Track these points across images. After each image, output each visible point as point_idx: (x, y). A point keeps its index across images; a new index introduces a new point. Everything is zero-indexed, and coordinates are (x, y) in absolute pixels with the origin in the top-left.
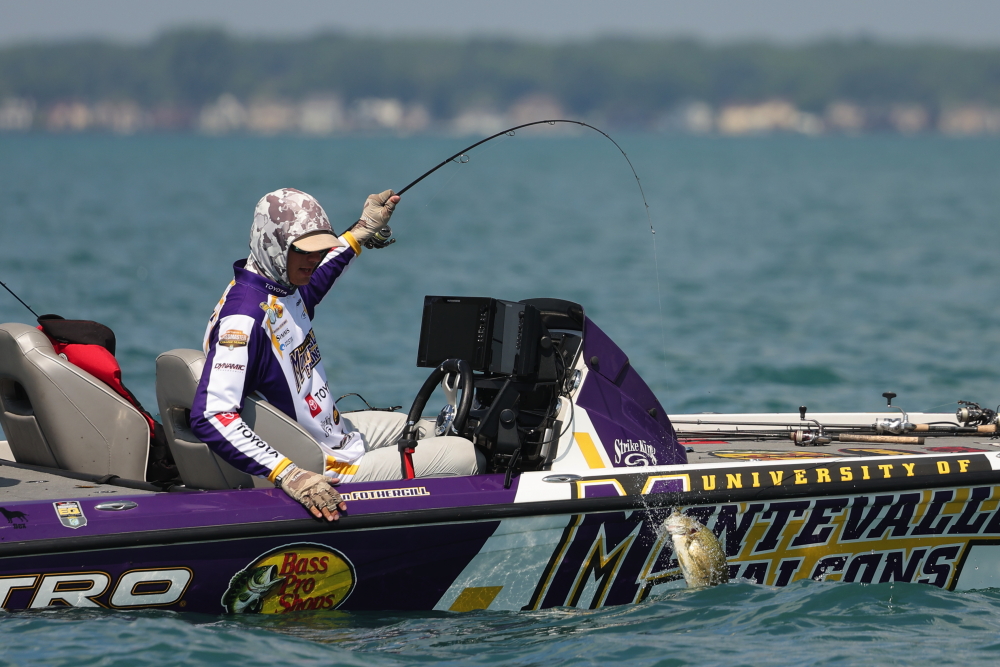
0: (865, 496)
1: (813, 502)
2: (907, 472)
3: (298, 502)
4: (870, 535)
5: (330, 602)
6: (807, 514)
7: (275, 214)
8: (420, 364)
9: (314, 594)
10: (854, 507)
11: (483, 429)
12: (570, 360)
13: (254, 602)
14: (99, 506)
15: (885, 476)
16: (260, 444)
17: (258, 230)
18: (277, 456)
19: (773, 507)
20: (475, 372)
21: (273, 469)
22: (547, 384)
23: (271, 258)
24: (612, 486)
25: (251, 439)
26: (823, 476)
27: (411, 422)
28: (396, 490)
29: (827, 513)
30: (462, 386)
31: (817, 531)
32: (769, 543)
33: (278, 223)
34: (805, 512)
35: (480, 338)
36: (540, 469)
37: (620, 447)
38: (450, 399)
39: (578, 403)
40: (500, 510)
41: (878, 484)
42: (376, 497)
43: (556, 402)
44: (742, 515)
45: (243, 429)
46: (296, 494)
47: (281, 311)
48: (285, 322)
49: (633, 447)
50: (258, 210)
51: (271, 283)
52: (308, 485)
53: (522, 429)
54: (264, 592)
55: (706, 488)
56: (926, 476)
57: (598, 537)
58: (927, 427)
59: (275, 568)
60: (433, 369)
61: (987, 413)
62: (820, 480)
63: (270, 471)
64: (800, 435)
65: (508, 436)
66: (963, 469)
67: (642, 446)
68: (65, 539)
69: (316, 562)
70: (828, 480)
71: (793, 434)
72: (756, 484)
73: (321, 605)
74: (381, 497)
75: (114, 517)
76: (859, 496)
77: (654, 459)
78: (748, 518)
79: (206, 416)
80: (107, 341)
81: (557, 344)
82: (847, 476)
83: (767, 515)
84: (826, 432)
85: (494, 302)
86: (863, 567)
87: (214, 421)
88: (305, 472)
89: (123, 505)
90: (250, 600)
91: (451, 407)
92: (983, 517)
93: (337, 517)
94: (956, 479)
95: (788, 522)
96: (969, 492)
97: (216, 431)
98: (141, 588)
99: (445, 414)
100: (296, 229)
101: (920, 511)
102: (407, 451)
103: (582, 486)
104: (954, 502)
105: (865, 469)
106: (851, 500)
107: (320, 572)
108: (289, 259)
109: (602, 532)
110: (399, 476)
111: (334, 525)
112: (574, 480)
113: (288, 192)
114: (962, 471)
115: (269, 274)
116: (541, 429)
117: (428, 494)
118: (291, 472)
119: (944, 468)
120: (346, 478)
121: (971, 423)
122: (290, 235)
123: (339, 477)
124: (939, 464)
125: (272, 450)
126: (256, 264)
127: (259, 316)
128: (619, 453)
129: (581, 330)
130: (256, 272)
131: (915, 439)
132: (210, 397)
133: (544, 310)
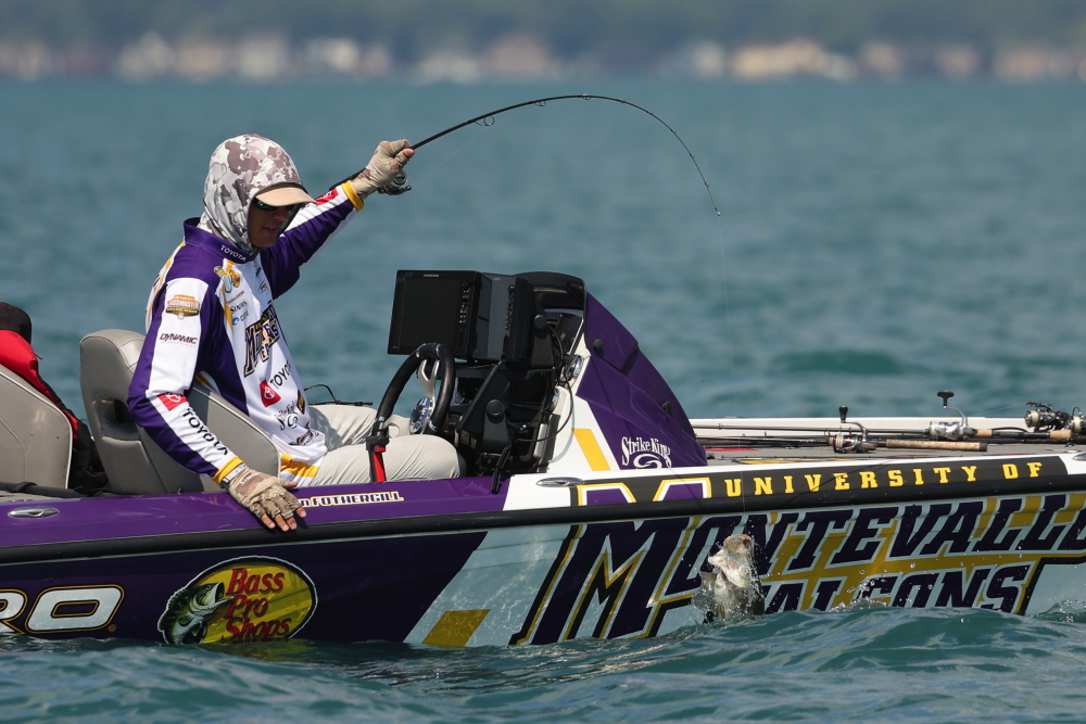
0: (917, 504)
1: (856, 511)
2: (967, 476)
3: (248, 509)
4: (924, 552)
5: (287, 628)
6: (849, 526)
7: (235, 163)
8: (391, 351)
9: (267, 618)
10: (905, 517)
11: (466, 426)
12: (569, 343)
13: (197, 626)
14: (13, 513)
15: (942, 481)
16: (208, 437)
17: (215, 182)
18: (226, 453)
19: (809, 518)
20: (457, 360)
21: (220, 469)
22: (542, 371)
23: (229, 214)
24: (618, 491)
25: (198, 429)
26: (868, 480)
27: (381, 418)
28: (364, 495)
29: (873, 524)
30: (440, 376)
31: (861, 546)
32: (804, 560)
33: (238, 173)
34: (847, 523)
35: (463, 319)
36: (534, 472)
37: (628, 447)
38: (426, 390)
39: (578, 394)
40: (487, 518)
41: (932, 490)
42: (340, 503)
43: (552, 393)
44: (773, 527)
45: (189, 416)
46: (244, 500)
47: (238, 280)
48: (242, 293)
49: (644, 446)
50: (214, 159)
51: (228, 245)
52: (259, 490)
53: (514, 425)
54: (208, 615)
55: (730, 493)
56: (990, 481)
57: (602, 551)
58: (990, 433)
59: (221, 587)
60: (407, 356)
61: (1061, 417)
62: (865, 485)
63: (217, 470)
64: (840, 441)
65: (495, 432)
66: (1034, 474)
67: (653, 445)
69: (269, 579)
70: (874, 485)
71: (831, 439)
72: (789, 489)
73: (276, 630)
74: (347, 503)
75: (31, 526)
76: (910, 504)
77: (668, 461)
78: (779, 530)
79: (148, 396)
80: (21, 326)
81: (553, 326)
82: (896, 481)
83: (802, 527)
84: (869, 438)
85: (479, 275)
86: (916, 589)
87: (157, 403)
88: (257, 474)
89: (42, 512)
90: (193, 623)
91: (429, 399)
92: (1057, 531)
93: (294, 526)
94: (1025, 485)
95: (826, 535)
96: (1041, 500)
97: (158, 415)
98: (62, 610)
99: (421, 408)
100: (261, 179)
101: (983, 523)
102: (377, 449)
103: (583, 491)
104: (1023, 512)
105: (918, 472)
106: (902, 508)
107: (274, 591)
108: (250, 216)
109: (607, 545)
110: (366, 479)
111: (291, 535)
112: (573, 484)
113: (251, 138)
114: (1032, 475)
115: (226, 233)
116: (534, 424)
117: (402, 499)
118: (241, 473)
119: (1011, 473)
120: (303, 481)
121: (1042, 429)
122: (253, 186)
123: (296, 480)
124: (1006, 467)
125: (221, 445)
126: (211, 223)
127: (213, 281)
128: (627, 453)
129: (582, 309)
130: (210, 231)
131: (976, 445)
132: (154, 374)
133: (538, 286)
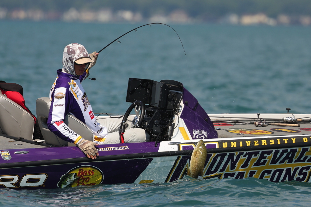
0: (278, 149)
1: (261, 152)
2: (293, 141)
4: (280, 163)
7: (69, 52)
8: (127, 101)
9: (89, 183)
10: (274, 153)
11: (148, 126)
13: (68, 185)
14: (16, 153)
15: (285, 143)
16: (71, 132)
17: (64, 58)
18: (77, 135)
19: (247, 154)
22: (170, 111)
23: (69, 67)
24: (192, 146)
27: (124, 122)
28: (118, 147)
29: (265, 155)
30: (141, 109)
31: (262, 161)
32: (245, 165)
33: (70, 55)
34: (258, 155)
36: (167, 140)
39: (180, 117)
40: (153, 154)
41: (283, 145)
42: (111, 150)
43: (173, 116)
44: (236, 156)
48: (77, 88)
49: (199, 132)
50: (64, 51)
53: (162, 126)
54: (72, 182)
55: (224, 147)
56: (300, 142)
57: (187, 163)
58: (301, 120)
59: (76, 174)
62: (263, 144)
63: (74, 141)
67: (202, 132)
68: (4, 164)
70: (266, 144)
72: (241, 145)
74: (113, 150)
75: (21, 157)
76: (276, 150)
78: (238, 157)
79: (52, 123)
80: (20, 90)
81: (174, 96)
82: (272, 143)
83: (245, 156)
84: (266, 122)
86: (278, 173)
88: (87, 141)
89: (24, 152)
90: (67, 185)
91: (137, 117)
94: (310, 144)
95: (252, 158)
97: (55, 128)
98: (29, 181)
99: (135, 119)
100: (76, 57)
101: (297, 155)
102: (122, 133)
103: (181, 146)
104: (309, 151)
105: (279, 140)
106: (274, 151)
112: (178, 144)
113: (74, 44)
116: (168, 126)
117: (129, 149)
119: (306, 140)
120: (101, 143)
122: (74, 59)
124: (304, 139)
127: (68, 87)
128: (194, 134)
129: (182, 91)
130: (65, 72)
131: (297, 125)
132: (53, 116)
